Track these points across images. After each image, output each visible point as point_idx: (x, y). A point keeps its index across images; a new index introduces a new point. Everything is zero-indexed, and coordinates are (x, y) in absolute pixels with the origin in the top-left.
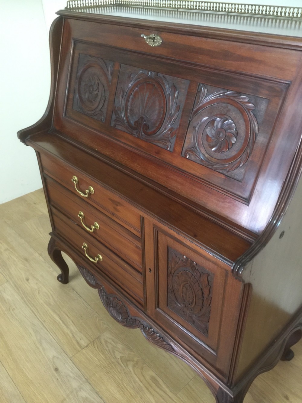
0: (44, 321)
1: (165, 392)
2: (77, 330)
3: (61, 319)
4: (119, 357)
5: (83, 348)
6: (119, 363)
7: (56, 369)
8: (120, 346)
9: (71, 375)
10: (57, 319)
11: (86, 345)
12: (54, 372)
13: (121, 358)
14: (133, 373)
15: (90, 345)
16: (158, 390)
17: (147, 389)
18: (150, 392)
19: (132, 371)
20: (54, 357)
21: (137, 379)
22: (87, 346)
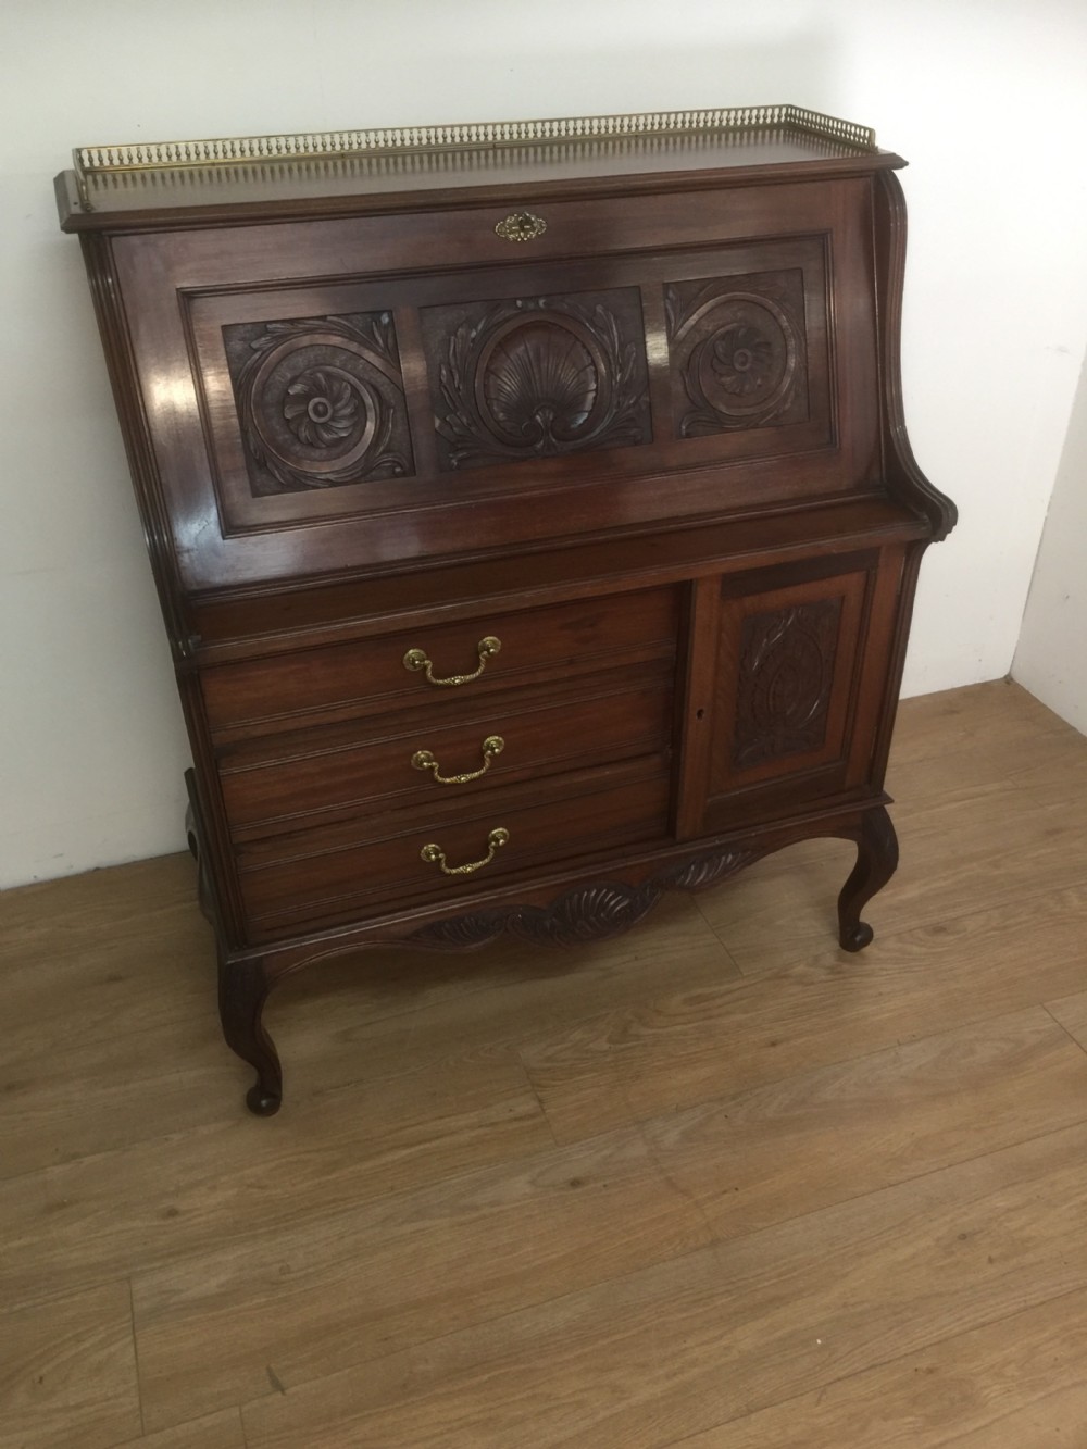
0: (392, 1189)
1: (729, 992)
2: (477, 1113)
3: (412, 1145)
4: (606, 1046)
5: (543, 1110)
6: (622, 1050)
7: (575, 1183)
8: (577, 1035)
9: (606, 1152)
10: (404, 1153)
11: (536, 1104)
12: (579, 1190)
13: (610, 1041)
14: (660, 1031)
15: (539, 1094)
16: (719, 1002)
17: (710, 1017)
18: (719, 1016)
19: (654, 1031)
20: (532, 1182)
21: (679, 1028)
22: (541, 1101)
